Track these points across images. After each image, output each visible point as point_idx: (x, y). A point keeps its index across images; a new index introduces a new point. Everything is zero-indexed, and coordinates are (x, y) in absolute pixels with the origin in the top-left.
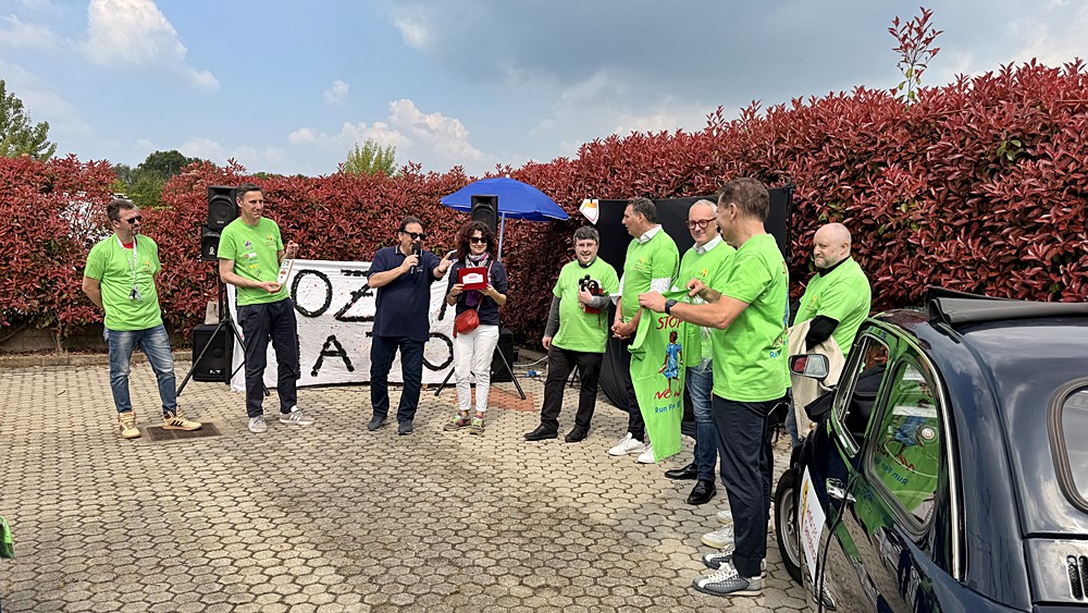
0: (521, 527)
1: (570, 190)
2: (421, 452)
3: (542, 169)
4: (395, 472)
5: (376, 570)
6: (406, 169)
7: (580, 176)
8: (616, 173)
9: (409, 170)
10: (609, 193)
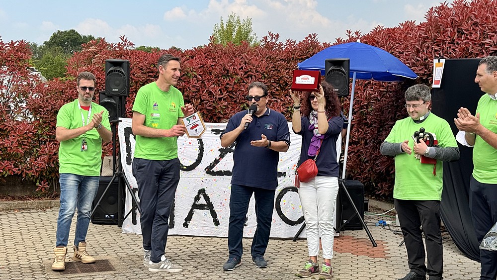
1: (418, 51)
3: (390, 33)
6: (266, 38)
7: (428, 38)
8: (463, 33)
9: (269, 40)
10: (456, 53)
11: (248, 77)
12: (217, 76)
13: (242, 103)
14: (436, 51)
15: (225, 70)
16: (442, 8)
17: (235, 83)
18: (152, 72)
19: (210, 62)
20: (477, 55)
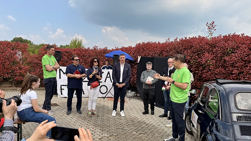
0: (133, 124)
1: (134, 54)
2: (106, 110)
3: (126, 48)
4: (102, 114)
5: (108, 130)
6: (94, 47)
7: (136, 51)
8: (144, 50)
9: (95, 48)
10: (143, 55)
11: (89, 57)
12: (81, 56)
13: (88, 64)
14: (138, 54)
15: (83, 55)
16: (139, 44)
17: (86, 58)
18: (63, 54)
19: (79, 52)
20: (148, 56)
